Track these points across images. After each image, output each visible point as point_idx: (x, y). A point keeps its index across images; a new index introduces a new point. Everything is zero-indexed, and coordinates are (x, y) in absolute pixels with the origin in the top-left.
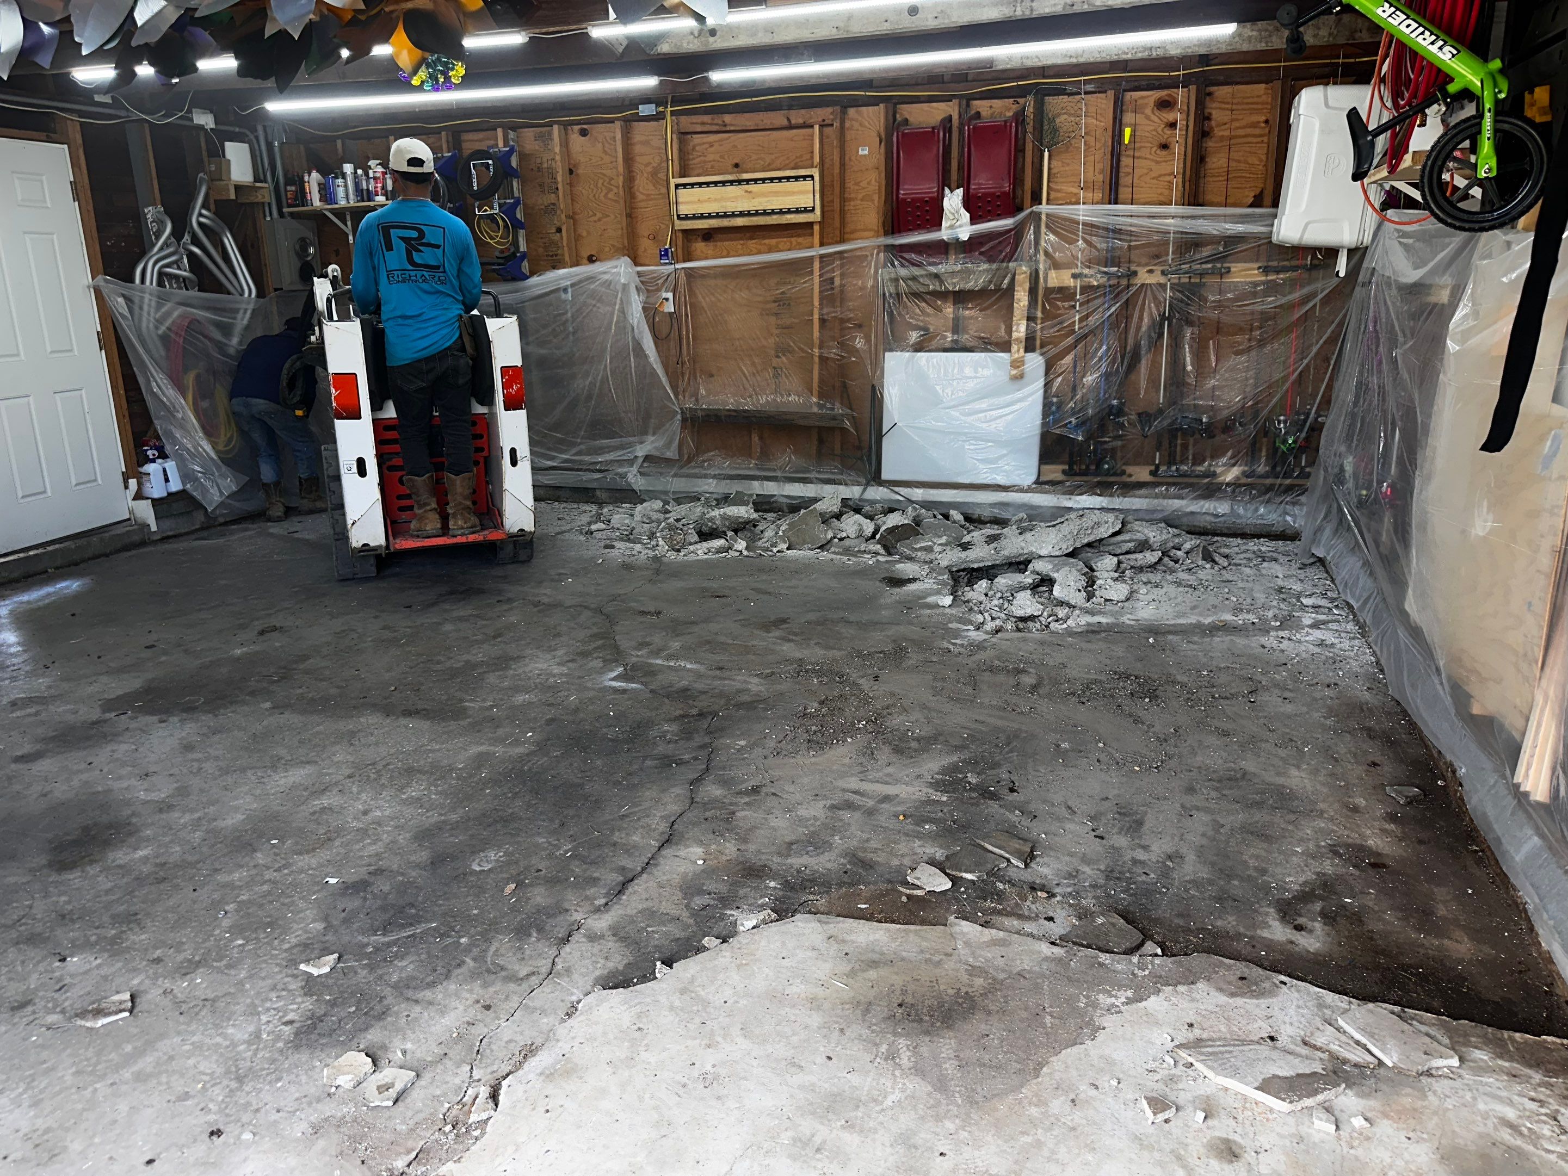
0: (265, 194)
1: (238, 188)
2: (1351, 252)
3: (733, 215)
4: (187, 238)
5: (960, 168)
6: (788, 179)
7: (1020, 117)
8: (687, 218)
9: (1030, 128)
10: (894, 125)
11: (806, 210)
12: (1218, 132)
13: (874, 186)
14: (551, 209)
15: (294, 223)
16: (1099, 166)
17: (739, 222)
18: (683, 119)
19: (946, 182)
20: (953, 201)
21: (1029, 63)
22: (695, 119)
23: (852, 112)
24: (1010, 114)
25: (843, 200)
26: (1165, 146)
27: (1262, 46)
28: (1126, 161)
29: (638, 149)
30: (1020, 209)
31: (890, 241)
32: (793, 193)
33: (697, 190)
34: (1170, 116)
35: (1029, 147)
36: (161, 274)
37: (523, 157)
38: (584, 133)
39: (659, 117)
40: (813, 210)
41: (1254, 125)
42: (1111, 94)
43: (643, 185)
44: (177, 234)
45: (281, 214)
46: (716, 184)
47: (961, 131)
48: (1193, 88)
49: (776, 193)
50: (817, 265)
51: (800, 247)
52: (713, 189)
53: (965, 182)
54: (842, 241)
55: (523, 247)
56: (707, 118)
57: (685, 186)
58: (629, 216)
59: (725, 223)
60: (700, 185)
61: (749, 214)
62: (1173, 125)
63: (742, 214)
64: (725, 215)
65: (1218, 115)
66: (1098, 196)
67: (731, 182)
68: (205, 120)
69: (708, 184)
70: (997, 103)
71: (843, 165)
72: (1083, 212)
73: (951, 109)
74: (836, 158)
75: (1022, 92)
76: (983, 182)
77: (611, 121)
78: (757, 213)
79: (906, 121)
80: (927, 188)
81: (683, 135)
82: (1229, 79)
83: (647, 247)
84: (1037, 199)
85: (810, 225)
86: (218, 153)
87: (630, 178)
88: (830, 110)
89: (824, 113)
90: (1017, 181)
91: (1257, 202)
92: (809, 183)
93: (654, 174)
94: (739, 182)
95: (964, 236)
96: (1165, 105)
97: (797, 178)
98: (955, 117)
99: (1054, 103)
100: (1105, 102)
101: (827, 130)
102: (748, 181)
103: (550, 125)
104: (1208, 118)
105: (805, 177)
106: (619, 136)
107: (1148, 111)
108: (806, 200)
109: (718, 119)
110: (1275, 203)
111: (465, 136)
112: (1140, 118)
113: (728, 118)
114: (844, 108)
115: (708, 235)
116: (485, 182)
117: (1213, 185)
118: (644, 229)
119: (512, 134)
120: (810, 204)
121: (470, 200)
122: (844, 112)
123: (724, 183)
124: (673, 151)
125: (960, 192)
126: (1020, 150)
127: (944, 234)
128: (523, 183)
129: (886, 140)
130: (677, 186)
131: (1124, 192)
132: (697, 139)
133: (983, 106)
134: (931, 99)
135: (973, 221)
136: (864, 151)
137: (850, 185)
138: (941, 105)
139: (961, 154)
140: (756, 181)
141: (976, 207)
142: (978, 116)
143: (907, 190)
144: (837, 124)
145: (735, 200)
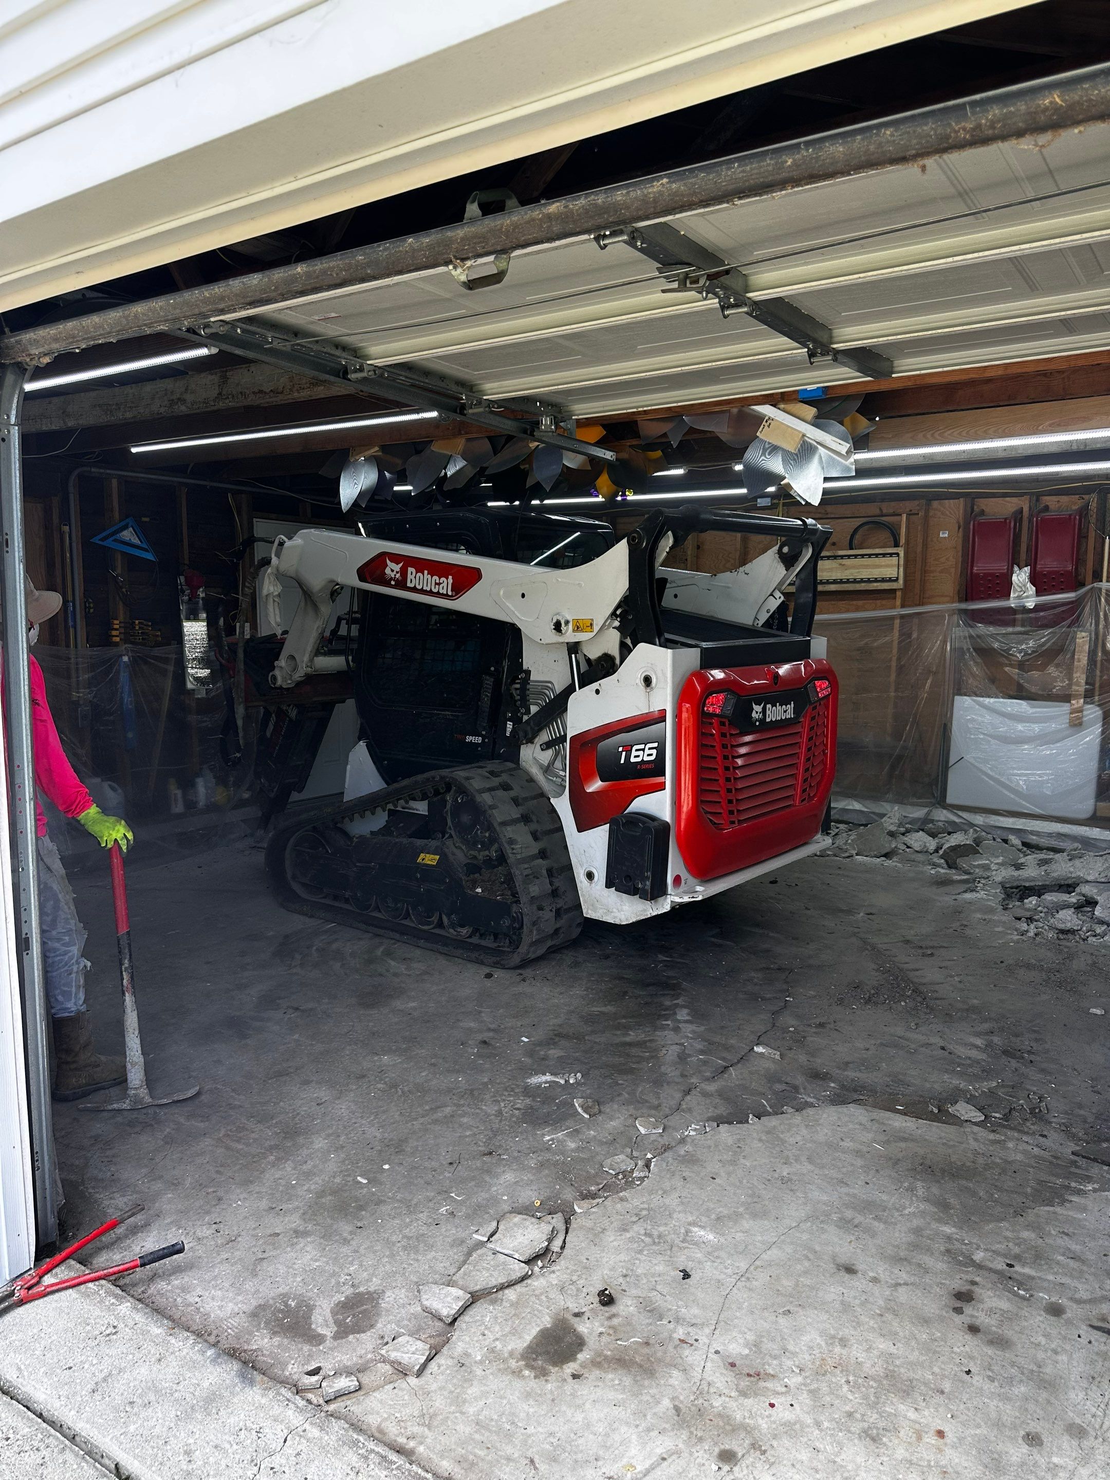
3: (828, 582)
5: (1028, 550)
6: (877, 555)
7: (1084, 512)
9: (1093, 520)
10: (971, 514)
11: (890, 580)
13: (952, 562)
17: (832, 588)
19: (1015, 561)
20: (1021, 577)
21: (1092, 473)
23: (935, 504)
24: (1075, 507)
25: (924, 572)
30: (1083, 585)
31: (963, 606)
32: (880, 566)
35: (1092, 535)
39: (773, 507)
40: (897, 580)
47: (1030, 521)
49: (867, 567)
50: (897, 622)
51: (883, 607)
53: (1032, 562)
54: (922, 604)
59: (820, 588)
61: (841, 582)
63: (835, 582)
64: (821, 582)
70: (1064, 499)
71: (925, 545)
73: (1024, 504)
74: (920, 540)
75: (1088, 490)
76: (1049, 562)
78: (848, 581)
79: (982, 512)
80: (1000, 567)
84: (1097, 577)
85: (893, 591)
88: (917, 502)
90: (1079, 561)
92: (894, 560)
94: (835, 557)
95: (1030, 605)
97: (884, 555)
98: (1026, 509)
101: (914, 518)
102: (842, 557)
105: (891, 555)
108: (891, 572)
109: (821, 509)
113: (829, 508)
114: (930, 498)
120: (894, 575)
122: (928, 504)
125: (1027, 569)
126: (1084, 537)
127: (1012, 603)
129: (964, 526)
133: (1051, 501)
134: (1005, 495)
135: (1039, 593)
136: (944, 535)
137: (930, 560)
138: (1015, 500)
139: (1030, 539)
140: (849, 556)
141: (1040, 582)
142: (1047, 508)
143: (979, 568)
144: (922, 513)
145: (829, 570)
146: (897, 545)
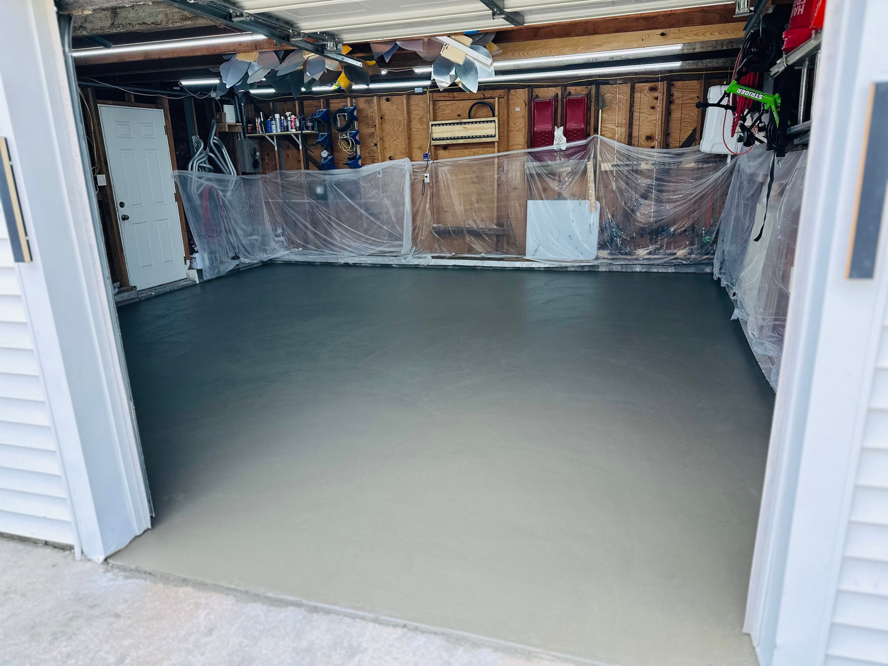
0: (240, 129)
1: (230, 126)
2: (732, 156)
3: (458, 138)
4: (209, 150)
5: (562, 118)
6: (483, 122)
7: (589, 95)
8: (436, 139)
9: (593, 100)
10: (531, 97)
11: (491, 136)
12: (677, 102)
13: (523, 125)
14: (372, 135)
15: (251, 142)
16: (624, 116)
17: (461, 141)
18: (435, 94)
19: (555, 124)
20: (559, 132)
21: (594, 74)
22: (440, 94)
23: (512, 91)
24: (584, 93)
25: (508, 131)
26: (653, 108)
28: (636, 114)
29: (413, 108)
30: (589, 135)
31: (530, 150)
32: (485, 129)
33: (441, 127)
34: (656, 94)
35: (593, 108)
36: (199, 166)
37: (359, 111)
38: (388, 100)
39: (424, 93)
40: (495, 136)
41: (692, 99)
42: (629, 84)
43: (415, 125)
45: (245, 137)
46: (450, 124)
47: (562, 101)
48: (665, 82)
49: (478, 129)
50: (496, 160)
51: (489, 152)
52: (448, 127)
53: (564, 124)
54: (508, 150)
55: (359, 153)
56: (446, 94)
57: (436, 125)
58: (409, 138)
59: (454, 142)
60: (443, 124)
61: (465, 138)
62: (657, 98)
63: (462, 138)
64: (454, 138)
65: (677, 94)
67: (457, 124)
68: (215, 95)
69: (446, 124)
70: (578, 88)
71: (508, 115)
73: (558, 91)
74: (506, 113)
75: (590, 83)
76: (572, 124)
77: (402, 95)
78: (469, 138)
79: (537, 96)
80: (547, 127)
81: (435, 102)
82: (681, 78)
83: (417, 153)
84: (596, 131)
85: (493, 143)
86: (220, 110)
87: (409, 121)
88: (503, 91)
89: (500, 92)
90: (588, 123)
92: (493, 124)
93: (421, 119)
94: (461, 123)
95: (564, 148)
96: (653, 89)
97: (487, 122)
98: (560, 94)
99: (603, 88)
100: (626, 88)
101: (501, 100)
102: (465, 123)
103: (373, 96)
104: (672, 95)
105: (491, 121)
106: (405, 102)
107: (646, 92)
108: (492, 132)
109: (451, 94)
111: (333, 101)
112: (642, 95)
113: (455, 94)
114: (509, 90)
115: (446, 147)
116: (344, 123)
118: (416, 144)
119: (355, 101)
121: (336, 131)
122: (509, 92)
123: (454, 124)
124: (430, 109)
125: (562, 128)
126: (589, 109)
127: (555, 147)
128: (359, 123)
129: (528, 104)
130: (432, 125)
131: (635, 128)
132: (441, 103)
133: (571, 89)
134: (549, 86)
135: (568, 141)
136: (518, 109)
137: (511, 124)
138: (553, 89)
139: (562, 111)
140: (468, 123)
141: (569, 136)
142: (570, 94)
143: (538, 128)
144: (506, 97)
145: (458, 131)
146: (494, 116)
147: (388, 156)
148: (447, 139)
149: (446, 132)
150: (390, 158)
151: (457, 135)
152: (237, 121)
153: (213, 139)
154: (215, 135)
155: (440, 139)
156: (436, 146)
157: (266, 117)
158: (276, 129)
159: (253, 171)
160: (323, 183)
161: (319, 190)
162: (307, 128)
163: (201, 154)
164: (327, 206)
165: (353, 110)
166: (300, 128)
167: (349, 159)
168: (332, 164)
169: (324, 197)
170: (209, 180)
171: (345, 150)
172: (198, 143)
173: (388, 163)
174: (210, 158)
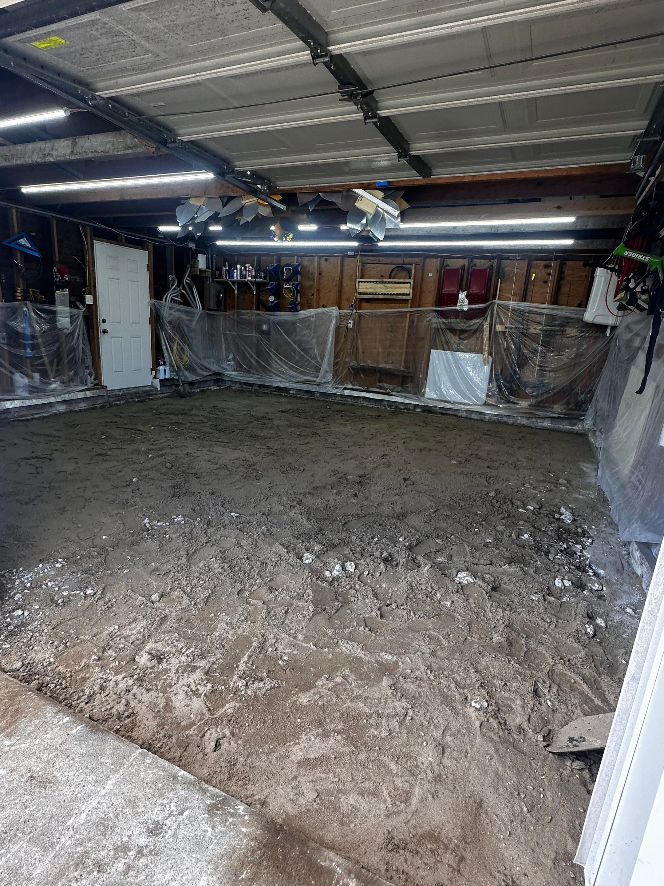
0: (209, 274)
1: (201, 271)
2: (612, 327)
3: (379, 294)
4: (181, 287)
5: (466, 284)
6: (401, 283)
7: (491, 267)
8: (361, 294)
9: (494, 271)
10: (442, 265)
11: (406, 295)
12: (567, 279)
13: (433, 288)
14: (311, 287)
15: (217, 285)
16: (520, 287)
17: (381, 297)
18: (364, 258)
19: (461, 289)
20: (462, 296)
21: (497, 248)
22: (369, 258)
23: (427, 260)
24: (487, 265)
25: (421, 292)
26: (546, 282)
27: (585, 248)
28: (530, 287)
29: (346, 267)
30: (488, 301)
31: (437, 308)
32: (402, 288)
33: (366, 284)
34: (549, 271)
35: (493, 278)
36: (172, 299)
37: (303, 267)
38: (326, 260)
39: (355, 256)
40: (409, 295)
41: (581, 277)
42: (527, 261)
43: (346, 281)
44: (178, 286)
45: (213, 281)
46: (374, 282)
47: (468, 270)
48: (558, 261)
49: (396, 288)
50: (408, 314)
51: (402, 307)
52: (372, 284)
53: (468, 289)
54: (419, 307)
55: (299, 300)
56: (373, 258)
57: (362, 282)
58: (340, 292)
59: (376, 297)
60: (368, 282)
61: (385, 294)
62: (549, 274)
63: (382, 294)
64: (376, 294)
65: (567, 272)
66: (518, 298)
67: (380, 282)
68: (192, 246)
69: (371, 282)
70: (483, 261)
71: (422, 279)
72: (511, 304)
73: (466, 262)
74: (420, 276)
75: (493, 258)
76: (475, 290)
77: (337, 257)
78: (388, 294)
79: (448, 265)
80: (454, 290)
81: (363, 264)
82: (573, 259)
83: (344, 303)
84: (494, 298)
85: (407, 300)
86: (195, 258)
87: (342, 278)
88: (419, 259)
89: (417, 260)
90: (488, 290)
91: (579, 306)
92: (409, 285)
93: (351, 276)
94: (383, 282)
95: (465, 309)
96: (547, 266)
97: (404, 283)
98: (466, 265)
99: (504, 262)
100: (525, 264)
101: (418, 266)
102: (386, 282)
103: (315, 256)
104: (564, 273)
105: (407, 283)
106: (339, 262)
107: (541, 268)
108: (407, 291)
109: (377, 259)
110: (586, 306)
111: (283, 258)
112: (537, 271)
113: (381, 259)
114: (425, 258)
115: (368, 301)
116: (289, 275)
117: (563, 298)
118: (344, 297)
119: (300, 258)
120: (408, 293)
121: (282, 281)
122: (425, 260)
123: (377, 282)
124: (359, 269)
125: (465, 292)
126: (490, 279)
127: (458, 308)
128: (302, 277)
129: (439, 271)
130: (359, 282)
131: (528, 298)
132: (368, 266)
133: (477, 262)
134: (458, 258)
135: (469, 304)
136: (430, 275)
137: (424, 287)
138: (462, 260)
139: (467, 279)
140: (389, 282)
141: (471, 299)
142: (475, 265)
143: (445, 290)
144: (421, 264)
145: (380, 289)
146: (410, 278)
147: (322, 304)
148: (370, 294)
149: (370, 288)
150: (323, 306)
151: (378, 291)
152: (207, 268)
153: (186, 280)
154: (188, 276)
155: (364, 294)
156: (361, 299)
157: (230, 267)
158: (236, 276)
159: (215, 308)
160: (268, 322)
161: (265, 327)
162: (261, 277)
163: (175, 289)
164: (269, 340)
165: (299, 265)
166: (255, 277)
167: (291, 304)
168: (277, 308)
169: (268, 333)
170: (179, 310)
171: (289, 297)
172: (173, 281)
173: (321, 310)
174: (182, 294)
